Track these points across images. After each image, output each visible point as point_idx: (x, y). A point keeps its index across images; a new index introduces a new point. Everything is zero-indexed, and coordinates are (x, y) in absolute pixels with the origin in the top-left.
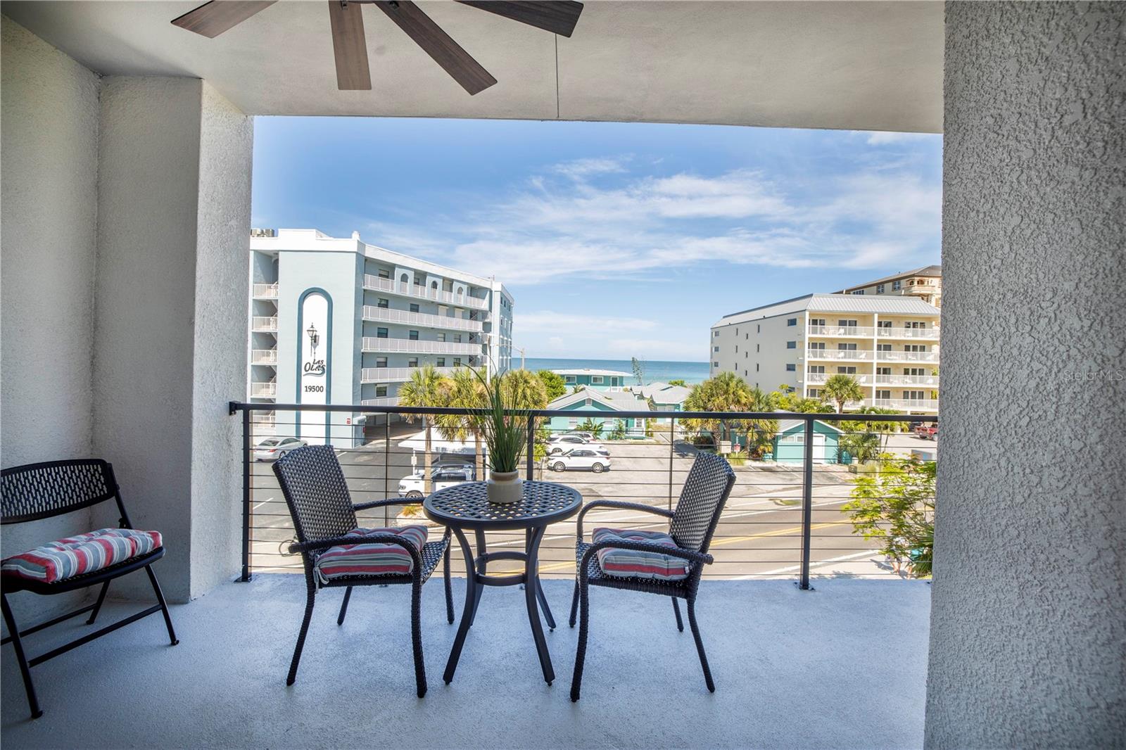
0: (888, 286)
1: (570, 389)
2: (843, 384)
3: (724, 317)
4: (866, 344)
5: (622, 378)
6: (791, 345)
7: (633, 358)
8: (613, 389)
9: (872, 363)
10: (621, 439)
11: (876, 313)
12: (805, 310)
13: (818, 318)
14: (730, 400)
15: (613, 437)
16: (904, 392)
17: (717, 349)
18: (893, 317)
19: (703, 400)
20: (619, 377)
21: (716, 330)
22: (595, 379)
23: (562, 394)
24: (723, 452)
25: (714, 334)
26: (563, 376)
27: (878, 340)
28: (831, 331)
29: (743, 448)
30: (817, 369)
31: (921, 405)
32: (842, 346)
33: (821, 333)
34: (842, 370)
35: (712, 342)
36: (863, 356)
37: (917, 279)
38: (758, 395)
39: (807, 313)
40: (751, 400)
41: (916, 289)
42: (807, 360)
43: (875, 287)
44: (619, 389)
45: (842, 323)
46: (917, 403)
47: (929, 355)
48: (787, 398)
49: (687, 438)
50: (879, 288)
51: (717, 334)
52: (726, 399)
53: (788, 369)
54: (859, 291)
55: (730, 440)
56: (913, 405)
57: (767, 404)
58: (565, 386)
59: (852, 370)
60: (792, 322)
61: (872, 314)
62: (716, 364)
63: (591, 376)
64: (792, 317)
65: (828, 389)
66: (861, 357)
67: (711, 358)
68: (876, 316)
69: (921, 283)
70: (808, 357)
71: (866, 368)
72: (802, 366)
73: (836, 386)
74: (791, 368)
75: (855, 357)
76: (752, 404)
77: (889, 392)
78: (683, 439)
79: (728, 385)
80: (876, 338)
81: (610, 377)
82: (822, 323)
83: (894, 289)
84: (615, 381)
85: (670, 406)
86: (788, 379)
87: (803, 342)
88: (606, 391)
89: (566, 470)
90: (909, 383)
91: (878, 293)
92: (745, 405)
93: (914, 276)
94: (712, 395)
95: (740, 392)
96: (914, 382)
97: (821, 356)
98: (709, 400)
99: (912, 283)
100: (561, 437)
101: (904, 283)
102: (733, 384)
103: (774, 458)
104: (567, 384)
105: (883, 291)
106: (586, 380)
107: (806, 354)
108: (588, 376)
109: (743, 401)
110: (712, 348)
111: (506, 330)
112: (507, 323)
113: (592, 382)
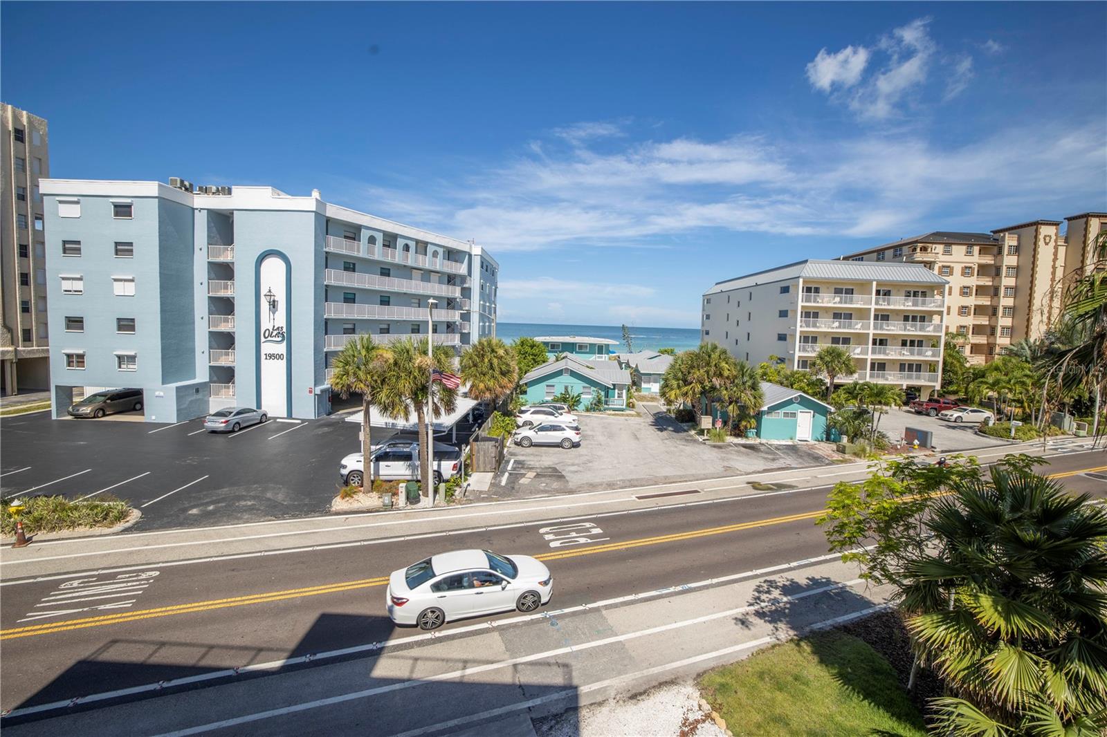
0: (889, 253)
1: (551, 357)
2: (834, 359)
3: (717, 284)
4: (863, 314)
5: (608, 346)
6: (783, 314)
7: (623, 325)
8: (599, 357)
9: (869, 334)
10: (600, 410)
11: (875, 280)
12: (799, 277)
13: (813, 286)
14: (711, 373)
15: (591, 409)
16: (901, 364)
17: (708, 317)
18: (892, 285)
19: (682, 373)
20: (605, 345)
21: (708, 297)
22: (581, 347)
23: (544, 362)
24: (703, 427)
25: (706, 301)
26: (546, 344)
27: (876, 310)
28: (826, 300)
29: (725, 423)
30: (808, 339)
31: (918, 378)
32: (837, 316)
33: (814, 302)
34: (835, 340)
35: (703, 310)
36: (859, 326)
37: (920, 245)
38: (742, 367)
39: (801, 280)
40: (735, 373)
41: (919, 256)
42: (799, 329)
43: (876, 254)
44: (605, 357)
45: (838, 291)
46: (914, 376)
47: (929, 326)
48: (776, 370)
49: (669, 410)
50: (879, 255)
51: (709, 301)
52: (707, 372)
53: (779, 339)
54: (859, 257)
55: (711, 415)
56: (910, 377)
57: (751, 377)
58: (547, 354)
59: (846, 341)
60: (785, 290)
61: (870, 282)
62: (707, 333)
63: (576, 344)
64: (784, 284)
65: (818, 362)
66: (857, 327)
67: (703, 325)
68: (874, 283)
69: (924, 249)
70: (800, 327)
71: (861, 339)
72: (794, 336)
73: (828, 359)
74: (782, 337)
75: (850, 326)
76: (736, 377)
77: (885, 364)
78: (665, 411)
79: (709, 356)
80: (873, 307)
81: (595, 344)
82: (817, 290)
83: (895, 256)
84: (601, 349)
85: (656, 376)
86: (778, 349)
87: (796, 311)
88: (590, 359)
89: (534, 446)
90: (906, 355)
91: (878, 260)
92: (728, 378)
93: (917, 242)
95: (723, 364)
96: (912, 354)
97: (814, 326)
99: (915, 249)
100: (533, 409)
101: (906, 250)
102: (715, 356)
103: (758, 435)
104: (550, 352)
105: (883, 258)
106: (571, 347)
107: (799, 324)
108: (573, 344)
109: (726, 373)
110: (703, 316)
111: (489, 295)
112: (490, 288)
113: (577, 350)
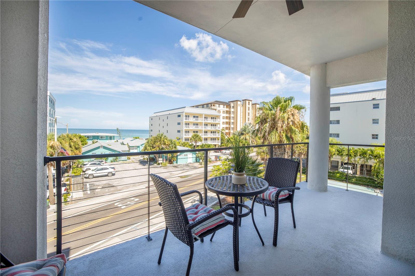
0: (205, 106)
1: (90, 142)
2: (196, 137)
3: (154, 113)
4: (201, 124)
5: (114, 136)
6: (179, 124)
7: (117, 128)
8: (110, 141)
9: (203, 130)
10: (117, 161)
11: (204, 114)
12: (183, 112)
13: (187, 115)
14: (162, 144)
15: (113, 161)
16: (211, 138)
17: (152, 125)
18: (208, 115)
19: (152, 144)
20: (112, 136)
21: (151, 118)
22: (102, 137)
23: (86, 144)
24: (159, 162)
25: (150, 119)
26: (85, 136)
27: (204, 123)
28: (191, 119)
29: (166, 160)
30: (187, 132)
31: (215, 142)
32: (194, 124)
33: (188, 120)
34: (194, 132)
35: (150, 122)
36: (200, 127)
37: (213, 104)
38: (171, 141)
39: (184, 113)
40: (169, 143)
41: (213, 107)
42: (184, 129)
44: (113, 141)
45: (194, 117)
46: (214, 142)
47: (217, 127)
48: (178, 142)
49: (144, 159)
50: (203, 106)
51: (152, 119)
52: (160, 143)
53: (178, 132)
54: (197, 107)
55: (162, 158)
56: (213, 142)
57: (174, 144)
58: (87, 141)
59: (197, 132)
60: (179, 116)
61: (203, 114)
62: (152, 131)
63: (99, 136)
64: (179, 114)
65: (192, 138)
66: (200, 128)
67: (150, 128)
68: (204, 115)
69: (214, 105)
70: (185, 128)
71: (201, 131)
72: (183, 131)
73: (195, 137)
74: (179, 131)
75: (198, 128)
76: (170, 144)
77: (207, 139)
78: (143, 159)
79: (161, 138)
80: (204, 122)
81: (108, 136)
83: (207, 107)
84: (111, 138)
85: (135, 147)
86: (178, 135)
87: (183, 123)
88: (107, 142)
89: (95, 177)
90: (212, 136)
91: (202, 108)
92: (167, 145)
93: (212, 103)
94: (155, 142)
95: (165, 140)
96: (213, 135)
97: (188, 127)
98: (154, 144)
99: (212, 105)
100: (90, 163)
101: (209, 105)
102: (162, 138)
103: (177, 163)
104: (88, 140)
105: (204, 107)
106: (97, 137)
107: (184, 127)
108: (98, 136)
109: (167, 143)
110: (150, 125)
111: (52, 115)
112: (53, 111)
113: (100, 139)
